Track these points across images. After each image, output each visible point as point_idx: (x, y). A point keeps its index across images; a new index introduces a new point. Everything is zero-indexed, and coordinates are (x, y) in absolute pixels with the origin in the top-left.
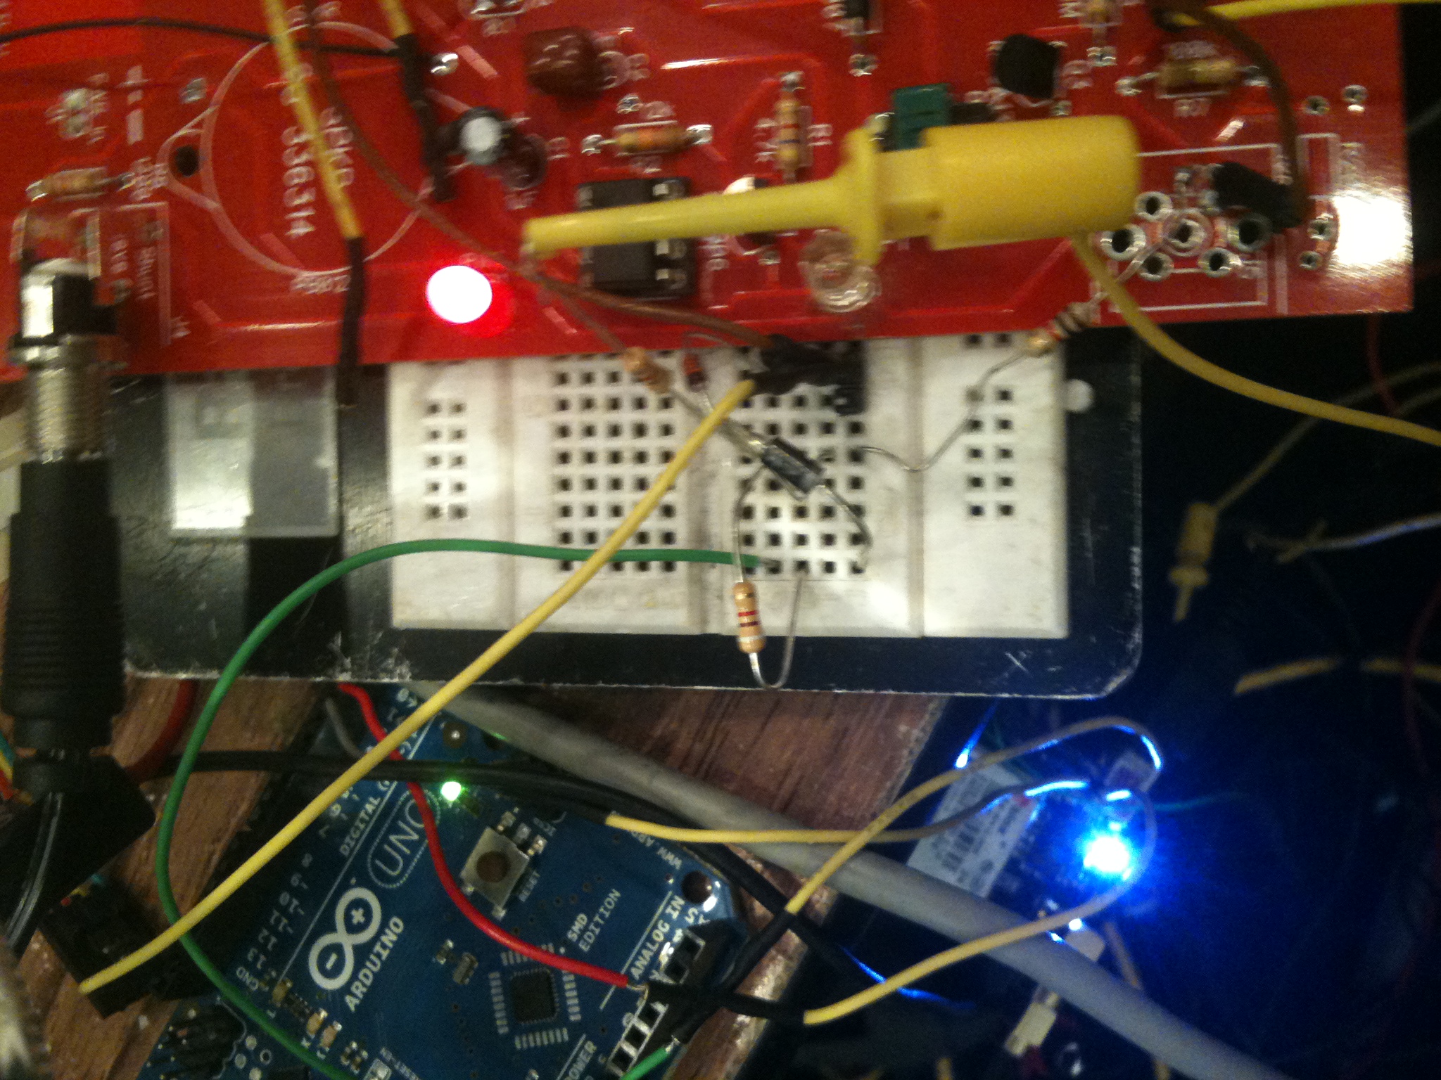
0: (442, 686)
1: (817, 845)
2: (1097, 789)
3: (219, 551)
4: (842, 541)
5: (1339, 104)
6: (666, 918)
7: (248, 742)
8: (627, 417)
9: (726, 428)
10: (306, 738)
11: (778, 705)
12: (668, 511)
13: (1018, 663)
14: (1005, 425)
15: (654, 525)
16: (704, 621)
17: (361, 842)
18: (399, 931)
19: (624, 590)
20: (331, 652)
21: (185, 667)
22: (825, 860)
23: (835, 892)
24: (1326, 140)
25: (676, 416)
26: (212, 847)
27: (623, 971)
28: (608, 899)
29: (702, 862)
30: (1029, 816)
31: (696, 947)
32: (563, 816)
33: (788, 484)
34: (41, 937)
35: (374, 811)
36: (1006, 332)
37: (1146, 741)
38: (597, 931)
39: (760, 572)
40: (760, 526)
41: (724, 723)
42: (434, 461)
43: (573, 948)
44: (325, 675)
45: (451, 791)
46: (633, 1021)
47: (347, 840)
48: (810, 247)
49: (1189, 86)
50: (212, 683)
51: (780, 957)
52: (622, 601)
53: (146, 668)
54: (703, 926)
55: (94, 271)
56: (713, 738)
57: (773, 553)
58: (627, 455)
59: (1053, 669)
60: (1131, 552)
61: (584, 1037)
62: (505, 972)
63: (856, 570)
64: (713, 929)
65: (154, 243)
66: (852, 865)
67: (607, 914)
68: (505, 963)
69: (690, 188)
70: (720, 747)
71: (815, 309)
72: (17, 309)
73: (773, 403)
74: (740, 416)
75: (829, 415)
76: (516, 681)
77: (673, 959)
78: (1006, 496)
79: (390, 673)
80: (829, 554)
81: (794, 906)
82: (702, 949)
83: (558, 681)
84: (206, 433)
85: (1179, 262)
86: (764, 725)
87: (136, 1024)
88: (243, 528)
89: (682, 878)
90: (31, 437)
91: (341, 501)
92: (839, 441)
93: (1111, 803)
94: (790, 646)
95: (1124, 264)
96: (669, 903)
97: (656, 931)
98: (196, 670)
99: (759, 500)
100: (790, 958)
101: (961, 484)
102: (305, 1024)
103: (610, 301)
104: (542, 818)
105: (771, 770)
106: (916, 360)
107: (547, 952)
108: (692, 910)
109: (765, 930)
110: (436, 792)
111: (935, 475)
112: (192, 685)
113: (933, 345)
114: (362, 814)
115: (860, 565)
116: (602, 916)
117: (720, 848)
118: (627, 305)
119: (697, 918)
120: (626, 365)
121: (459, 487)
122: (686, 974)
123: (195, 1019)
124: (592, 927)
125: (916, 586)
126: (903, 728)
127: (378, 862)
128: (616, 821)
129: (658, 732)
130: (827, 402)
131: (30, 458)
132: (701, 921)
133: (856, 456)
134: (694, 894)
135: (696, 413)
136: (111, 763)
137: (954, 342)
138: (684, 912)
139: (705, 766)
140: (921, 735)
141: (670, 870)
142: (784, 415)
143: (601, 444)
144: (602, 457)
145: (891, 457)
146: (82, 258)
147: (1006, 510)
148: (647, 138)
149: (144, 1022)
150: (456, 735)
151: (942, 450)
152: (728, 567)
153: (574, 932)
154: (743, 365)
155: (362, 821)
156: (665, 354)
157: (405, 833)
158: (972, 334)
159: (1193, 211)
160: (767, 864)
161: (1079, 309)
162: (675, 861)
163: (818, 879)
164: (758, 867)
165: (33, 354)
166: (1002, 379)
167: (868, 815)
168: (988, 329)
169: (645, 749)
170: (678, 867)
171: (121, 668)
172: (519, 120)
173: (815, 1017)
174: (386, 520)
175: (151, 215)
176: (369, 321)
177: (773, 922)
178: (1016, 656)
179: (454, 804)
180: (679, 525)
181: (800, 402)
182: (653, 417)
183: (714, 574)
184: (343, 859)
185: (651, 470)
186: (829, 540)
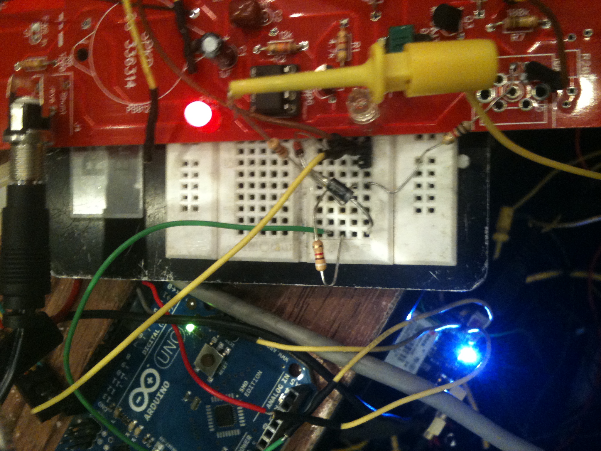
0: (189, 283)
1: (347, 353)
2: (464, 328)
3: (92, 224)
4: (360, 223)
5: (581, 36)
6: (282, 383)
7: (104, 306)
8: (269, 168)
9: (312, 174)
10: (129, 304)
11: (330, 293)
12: (285, 209)
13: (435, 276)
14: (432, 173)
15: (280, 215)
16: (300, 257)
17: (151, 349)
18: (168, 387)
19: (266, 243)
20: (140, 268)
21: (77, 274)
22: (350, 359)
23: (354, 373)
24: (575, 52)
25: (290, 168)
26: (87, 350)
27: (263, 406)
28: (257, 375)
29: (297, 359)
30: (435, 339)
31: (295, 396)
32: (238, 339)
33: (338, 198)
34: (15, 388)
35: (157, 336)
36: (434, 134)
37: (486, 308)
38: (252, 388)
39: (325, 236)
40: (325, 216)
41: (307, 300)
42: (186, 186)
43: (242, 395)
44: (137, 278)
45: (190, 328)
46: (267, 427)
47: (146, 348)
48: (351, 95)
49: (517, 28)
50: (89, 281)
51: (330, 400)
52: (265, 248)
53: (61, 274)
54: (298, 386)
55: (41, 102)
56: (302, 306)
57: (330, 228)
58: (268, 185)
59: (449, 279)
60: (484, 229)
61: (246, 433)
62: (213, 405)
63: (366, 235)
64: (302, 388)
65: (68, 90)
66: (362, 361)
67: (257, 381)
68: (213, 401)
69: (299, 69)
70: (305, 310)
71: (352, 122)
72: (9, 118)
73: (332, 163)
74: (318, 168)
75: (356, 168)
76: (219, 281)
77: (285, 400)
78: (432, 205)
79: (165, 277)
80: (354, 229)
81: (337, 379)
82: (297, 397)
83: (236, 282)
84: (88, 173)
85: (510, 104)
86: (325, 300)
87: (56, 425)
88: (102, 214)
89: (288, 366)
90: (12, 174)
91: (144, 203)
92: (360, 179)
93: (469, 334)
94: (337, 268)
95: (486, 105)
96: (283, 377)
97: (277, 389)
98: (81, 275)
99: (325, 205)
100: (335, 401)
101: (412, 199)
102: (128, 426)
103: (263, 118)
104: (229, 340)
105: (327, 320)
106: (394, 145)
107: (231, 398)
108: (293, 380)
109: (325, 388)
110: (184, 329)
111: (401, 195)
112: (80, 281)
113: (401, 138)
114: (152, 337)
115: (367, 233)
116: (254, 382)
117: (305, 354)
118: (270, 120)
119: (295, 383)
120: (268, 146)
121: (196, 198)
122: (290, 408)
123: (80, 424)
124: (250, 386)
125: (392, 243)
126: (384, 303)
127: (158, 358)
128: (261, 342)
129: (279, 304)
130: (355, 163)
131: (12, 183)
132: (297, 385)
133: (367, 186)
134: (294, 373)
135: (299, 167)
136: (45, 314)
137: (411, 137)
138: (289, 380)
139: (299, 318)
140: (392, 306)
141: (284, 362)
142: (337, 168)
143: (257, 180)
144: (257, 186)
145: (382, 187)
146: (37, 96)
147: (432, 210)
148: (281, 47)
149: (59, 424)
150: (192, 304)
151: (405, 184)
152: (311, 234)
153: (242, 388)
154: (319, 147)
155: (152, 340)
156: (286, 141)
157: (170, 345)
158: (418, 134)
159: (517, 82)
160: (325, 361)
161: (466, 124)
162: (286, 359)
163: (348, 367)
164: (321, 361)
165: (14, 138)
166: (431, 154)
167: (369, 340)
168: (425, 132)
169: (274, 310)
170: (287, 362)
171: (50, 274)
172: (226, 38)
173: (346, 426)
174: (164, 212)
175: (67, 78)
176: (159, 125)
177: (328, 386)
178: (434, 273)
179: (192, 333)
180: (290, 215)
181: (344, 163)
182: (280, 168)
183: (304, 237)
184: (144, 356)
185: (279, 191)
186: (354, 222)
